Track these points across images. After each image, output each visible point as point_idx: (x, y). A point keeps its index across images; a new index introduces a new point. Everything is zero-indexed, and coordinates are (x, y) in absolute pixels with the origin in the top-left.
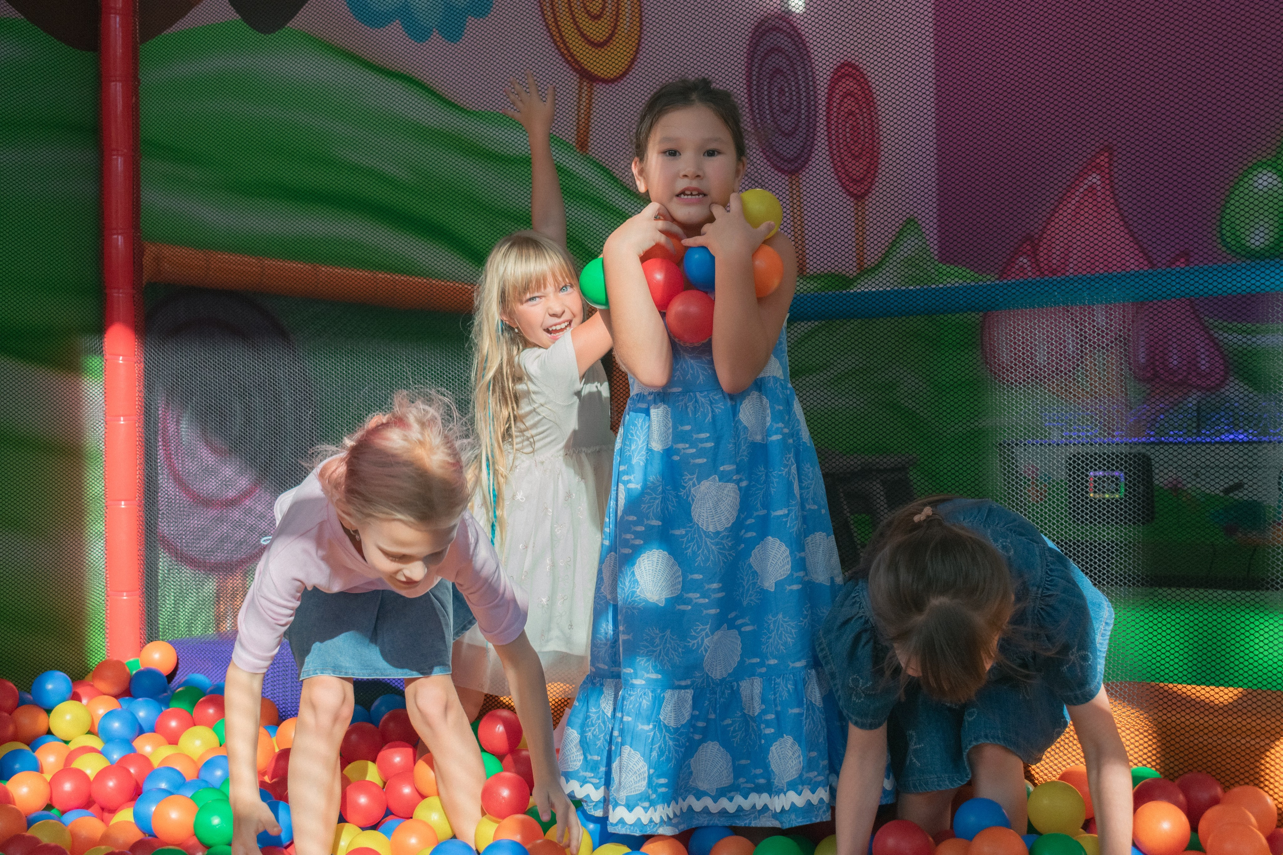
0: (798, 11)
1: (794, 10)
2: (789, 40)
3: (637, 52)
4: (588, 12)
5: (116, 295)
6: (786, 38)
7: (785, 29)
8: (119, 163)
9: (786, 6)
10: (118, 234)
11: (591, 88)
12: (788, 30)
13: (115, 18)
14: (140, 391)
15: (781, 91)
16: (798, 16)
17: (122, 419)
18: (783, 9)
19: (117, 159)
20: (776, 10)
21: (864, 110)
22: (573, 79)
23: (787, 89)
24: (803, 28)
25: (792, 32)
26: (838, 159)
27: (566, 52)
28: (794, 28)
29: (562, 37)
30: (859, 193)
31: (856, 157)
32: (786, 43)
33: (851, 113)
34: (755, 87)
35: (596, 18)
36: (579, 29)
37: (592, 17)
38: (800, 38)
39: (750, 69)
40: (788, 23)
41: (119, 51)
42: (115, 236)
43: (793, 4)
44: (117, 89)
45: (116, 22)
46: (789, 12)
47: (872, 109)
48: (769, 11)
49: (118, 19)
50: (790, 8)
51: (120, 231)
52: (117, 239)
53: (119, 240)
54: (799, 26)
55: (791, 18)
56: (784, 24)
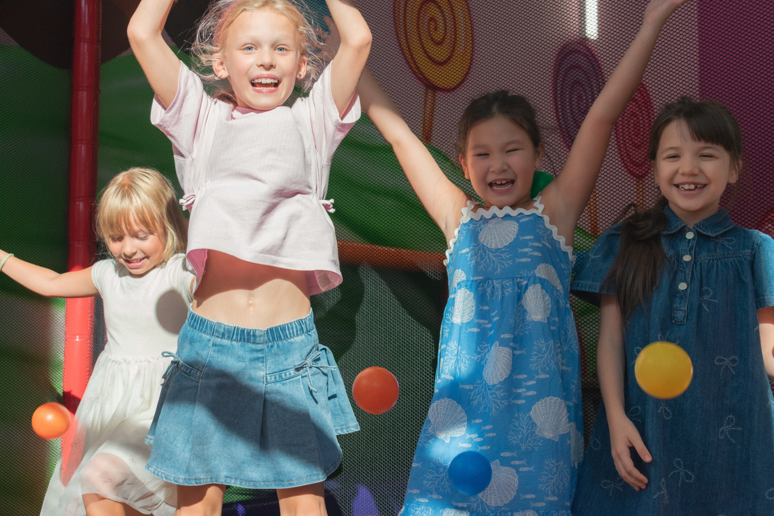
0: (592, 38)
1: (589, 36)
2: (585, 59)
3: (469, 68)
4: (432, 39)
5: (76, 246)
6: (582, 57)
7: (582, 50)
8: (83, 149)
9: (583, 33)
10: (80, 201)
11: (434, 97)
12: (585, 52)
13: (84, 45)
14: (91, 317)
15: (580, 97)
16: (592, 41)
17: (78, 337)
18: (581, 36)
19: (81, 147)
20: (575, 37)
21: (643, 108)
22: (420, 88)
23: (584, 98)
24: (596, 50)
25: (588, 53)
26: (625, 151)
27: (417, 71)
28: (589, 50)
29: (413, 58)
30: (641, 174)
31: (638, 147)
32: (582, 61)
33: (634, 114)
34: (559, 99)
35: (439, 44)
36: (426, 52)
37: (437, 43)
38: (594, 57)
39: (555, 82)
40: (585, 46)
41: (86, 68)
42: (78, 203)
43: (589, 33)
44: (83, 96)
45: (84, 48)
46: (586, 39)
47: (649, 107)
48: (570, 38)
49: (86, 46)
50: (587, 35)
51: (81, 199)
52: (79, 205)
53: (81, 205)
54: (593, 48)
55: (587, 42)
56: (581, 47)
